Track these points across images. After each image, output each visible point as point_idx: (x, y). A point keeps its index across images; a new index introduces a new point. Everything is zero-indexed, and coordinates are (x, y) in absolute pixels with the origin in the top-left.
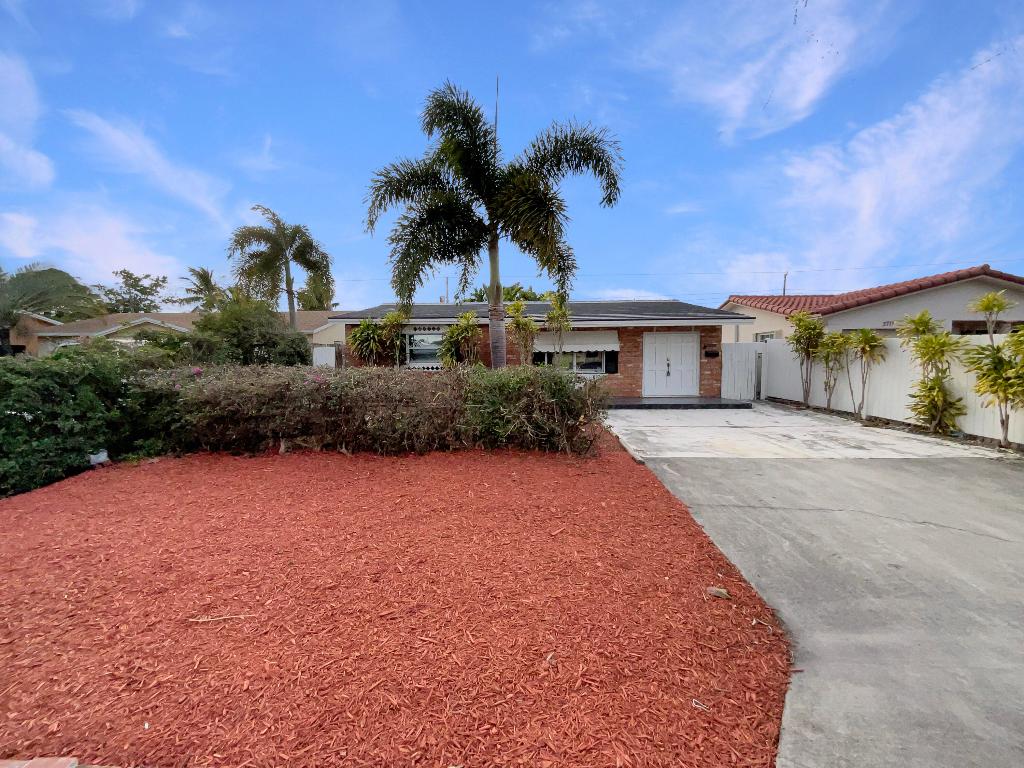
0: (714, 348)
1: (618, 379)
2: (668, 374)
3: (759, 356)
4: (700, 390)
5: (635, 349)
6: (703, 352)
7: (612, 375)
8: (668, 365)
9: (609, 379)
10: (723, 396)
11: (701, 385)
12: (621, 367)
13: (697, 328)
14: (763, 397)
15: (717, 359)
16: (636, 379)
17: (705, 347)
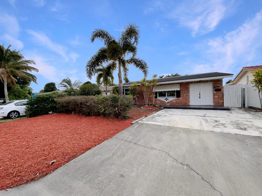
0: (219, 88)
1: (180, 99)
2: (200, 97)
3: (244, 90)
4: (214, 103)
5: (186, 89)
6: (214, 89)
7: (178, 98)
8: (200, 94)
9: (178, 99)
10: (225, 105)
11: (214, 101)
12: (181, 95)
13: (211, 81)
14: (246, 106)
15: (221, 92)
16: (188, 99)
17: (215, 88)
